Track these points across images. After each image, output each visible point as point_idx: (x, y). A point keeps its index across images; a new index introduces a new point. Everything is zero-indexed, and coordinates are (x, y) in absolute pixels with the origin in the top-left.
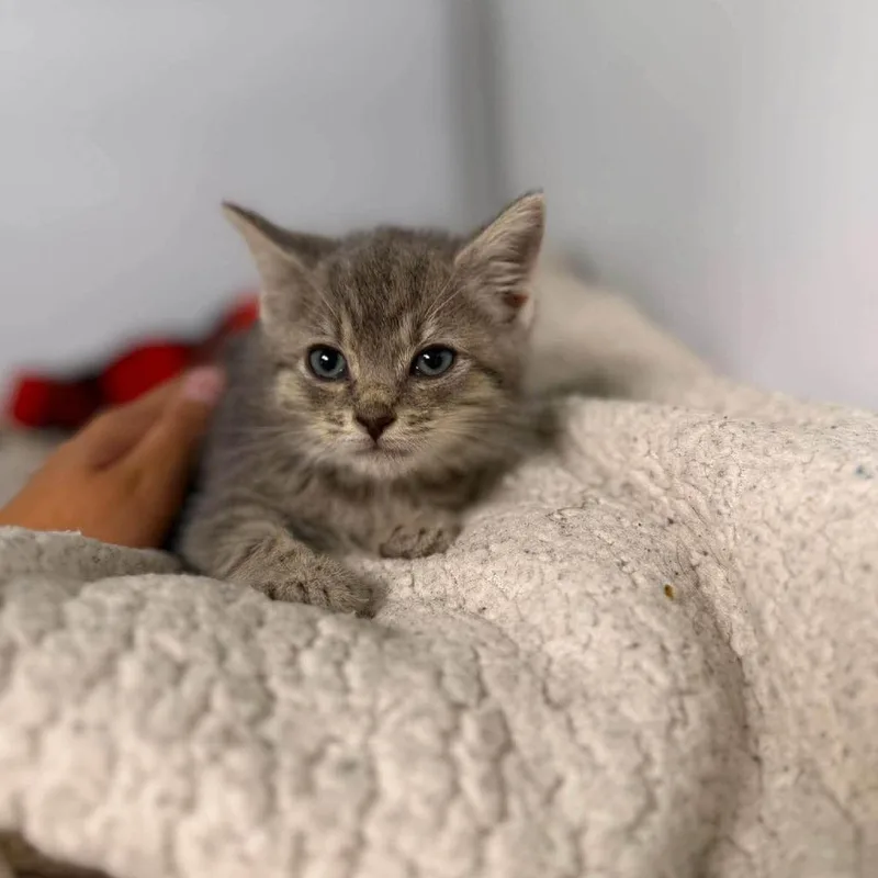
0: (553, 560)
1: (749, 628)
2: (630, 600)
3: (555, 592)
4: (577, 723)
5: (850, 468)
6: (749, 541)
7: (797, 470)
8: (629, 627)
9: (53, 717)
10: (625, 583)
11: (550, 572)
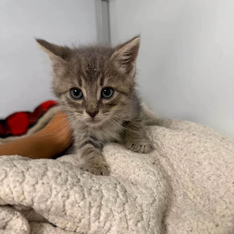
0: (130, 158)
1: (171, 169)
2: (147, 165)
3: (131, 165)
4: (138, 187)
5: (191, 134)
6: (170, 150)
7: (180, 135)
8: (146, 170)
9: (37, 183)
10: (145, 162)
11: (130, 161)
